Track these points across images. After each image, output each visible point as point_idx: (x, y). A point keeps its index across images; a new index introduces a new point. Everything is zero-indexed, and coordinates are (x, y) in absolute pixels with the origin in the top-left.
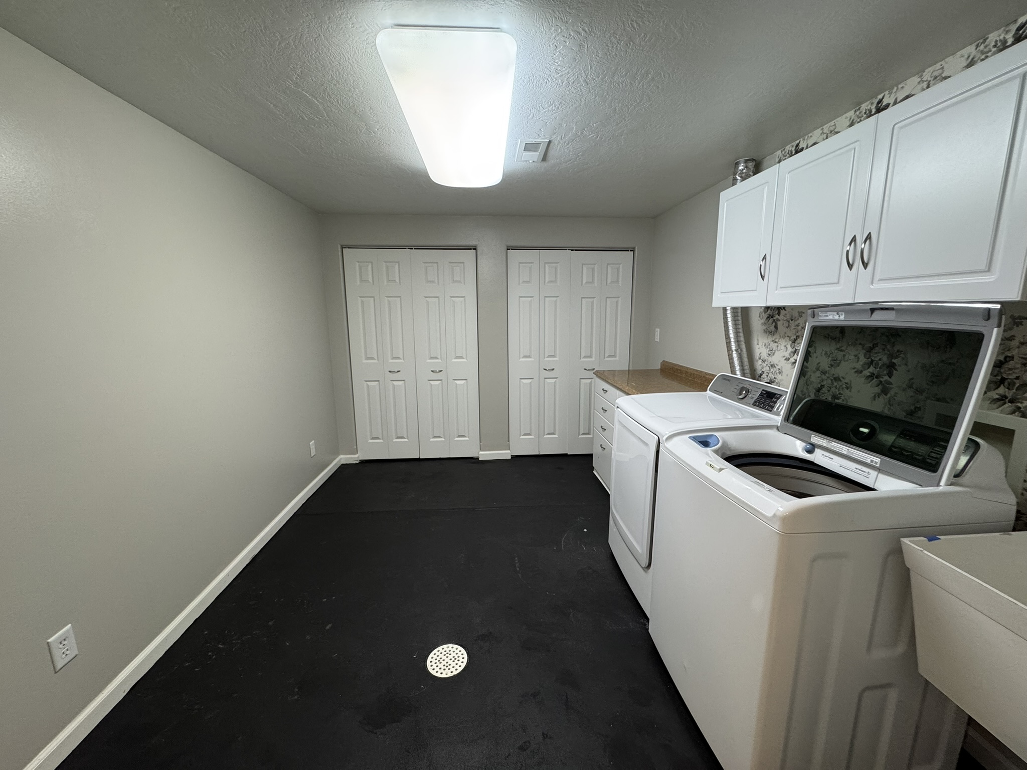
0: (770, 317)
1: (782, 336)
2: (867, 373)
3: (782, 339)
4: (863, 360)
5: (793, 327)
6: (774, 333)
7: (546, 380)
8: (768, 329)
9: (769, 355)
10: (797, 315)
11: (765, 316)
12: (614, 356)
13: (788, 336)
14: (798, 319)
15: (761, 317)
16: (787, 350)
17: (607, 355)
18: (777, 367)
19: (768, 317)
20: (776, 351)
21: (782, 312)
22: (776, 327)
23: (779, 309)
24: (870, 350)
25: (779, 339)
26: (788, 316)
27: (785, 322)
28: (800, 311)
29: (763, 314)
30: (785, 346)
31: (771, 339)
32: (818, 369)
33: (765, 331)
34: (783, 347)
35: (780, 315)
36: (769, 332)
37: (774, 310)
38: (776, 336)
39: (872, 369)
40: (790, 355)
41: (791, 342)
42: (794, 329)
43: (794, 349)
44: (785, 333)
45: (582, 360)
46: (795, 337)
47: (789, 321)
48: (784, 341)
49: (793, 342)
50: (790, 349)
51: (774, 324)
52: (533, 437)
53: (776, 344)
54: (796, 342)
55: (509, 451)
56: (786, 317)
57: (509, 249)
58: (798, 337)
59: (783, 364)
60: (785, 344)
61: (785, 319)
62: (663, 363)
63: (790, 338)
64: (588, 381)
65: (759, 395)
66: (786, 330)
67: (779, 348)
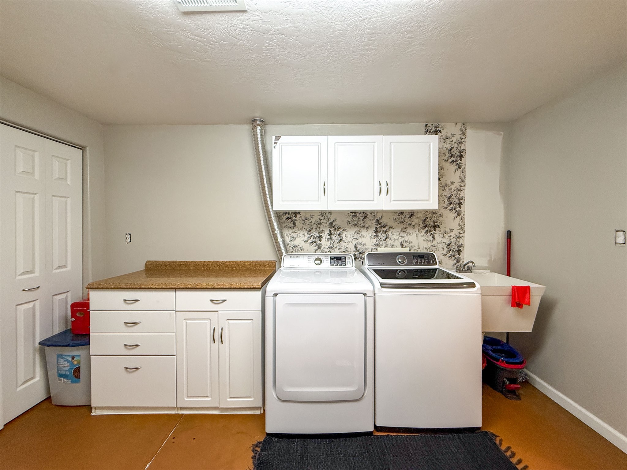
1: (300, 229)
5: (308, 223)
6: (293, 227)
8: (289, 225)
9: (291, 240)
10: (309, 217)
13: (305, 229)
14: (311, 219)
16: (305, 237)
18: (299, 247)
21: (298, 215)
22: (294, 224)
23: (295, 213)
25: (298, 231)
26: (303, 218)
28: (311, 215)
29: (282, 216)
31: (292, 231)
33: (285, 226)
34: (301, 235)
36: (289, 227)
37: (291, 214)
38: (295, 230)
40: (307, 239)
41: (307, 232)
42: (308, 225)
43: (310, 235)
44: (302, 227)
45: (19, 277)
47: (304, 221)
48: (302, 232)
51: (292, 222)
54: (311, 231)
58: (312, 229)
59: (303, 244)
60: (303, 233)
61: (301, 219)
62: (149, 263)
63: (306, 229)
64: (30, 305)
65: (330, 260)
66: (303, 226)
67: (299, 236)
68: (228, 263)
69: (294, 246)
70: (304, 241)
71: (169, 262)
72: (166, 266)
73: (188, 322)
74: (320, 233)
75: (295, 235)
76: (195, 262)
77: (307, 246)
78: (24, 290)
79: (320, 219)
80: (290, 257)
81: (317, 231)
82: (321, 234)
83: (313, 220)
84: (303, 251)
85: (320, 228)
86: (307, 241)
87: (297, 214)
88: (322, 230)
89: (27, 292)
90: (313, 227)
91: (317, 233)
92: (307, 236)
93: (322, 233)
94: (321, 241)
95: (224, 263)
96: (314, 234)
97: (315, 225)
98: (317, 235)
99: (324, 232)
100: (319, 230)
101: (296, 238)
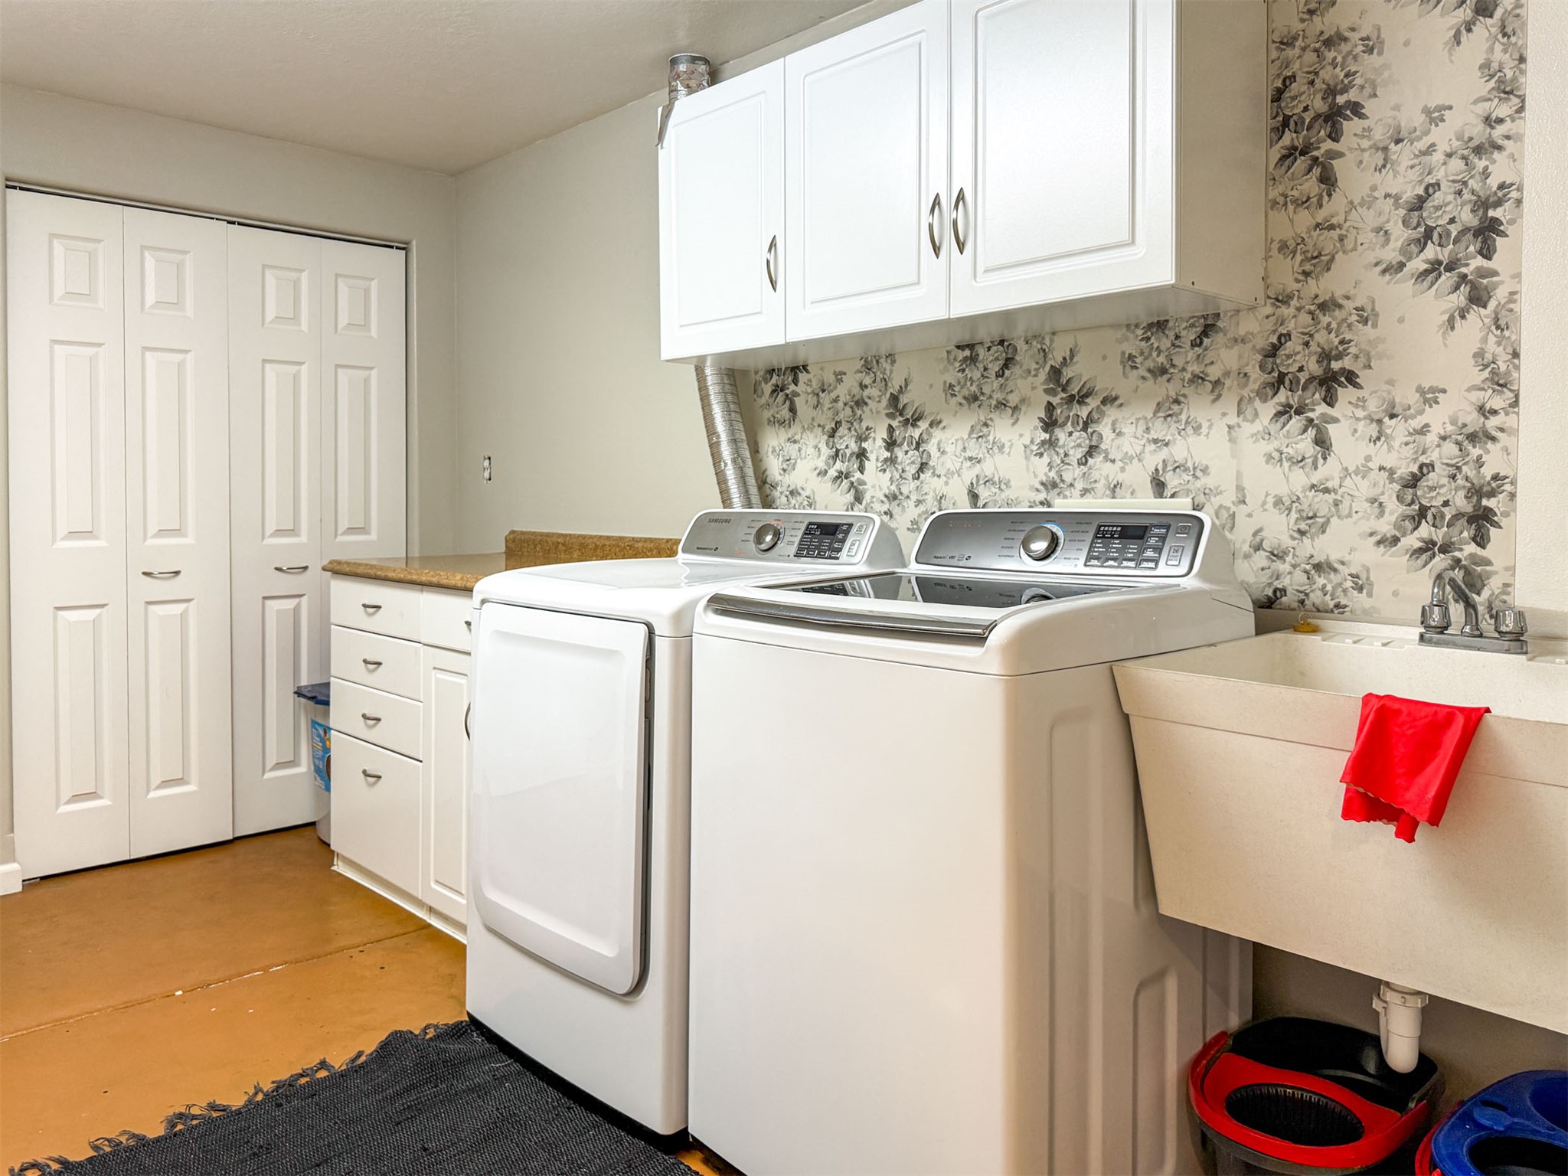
0: (775, 390)
1: (806, 427)
3: (809, 433)
5: (827, 404)
6: (790, 424)
7: (152, 608)
8: (776, 416)
9: (784, 470)
10: (831, 379)
12: (363, 530)
13: (819, 426)
14: (835, 388)
15: (759, 391)
16: (820, 454)
17: (342, 528)
18: (804, 493)
19: (772, 391)
20: (799, 460)
21: (802, 377)
22: (793, 410)
25: (802, 433)
26: (815, 384)
27: (810, 396)
28: (837, 370)
29: (761, 383)
30: (816, 447)
31: (786, 437)
33: (769, 422)
34: (811, 450)
35: (799, 384)
36: (778, 421)
37: (783, 374)
38: (795, 430)
40: (827, 464)
41: (826, 437)
42: (830, 409)
43: (834, 450)
44: (813, 419)
45: (269, 541)
46: (833, 426)
47: (818, 395)
48: (811, 436)
49: (829, 437)
50: (826, 452)
51: (788, 403)
52: (109, 803)
53: (796, 446)
54: (837, 434)
55: (15, 866)
56: (811, 386)
57: (14, 188)
58: (838, 423)
60: (815, 442)
63: (823, 428)
64: (291, 604)
65: (804, 534)
66: (814, 414)
67: (803, 452)
69: (792, 493)
70: (817, 471)
74: (860, 439)
75: (792, 450)
78: (277, 568)
82: (863, 445)
85: (861, 420)
86: (827, 471)
87: (800, 371)
88: (867, 428)
89: (285, 574)
90: (841, 416)
91: (854, 439)
93: (866, 439)
94: (862, 473)
96: (843, 447)
97: (848, 410)
98: (853, 447)
99: (872, 435)
100: (857, 428)
101: (796, 462)
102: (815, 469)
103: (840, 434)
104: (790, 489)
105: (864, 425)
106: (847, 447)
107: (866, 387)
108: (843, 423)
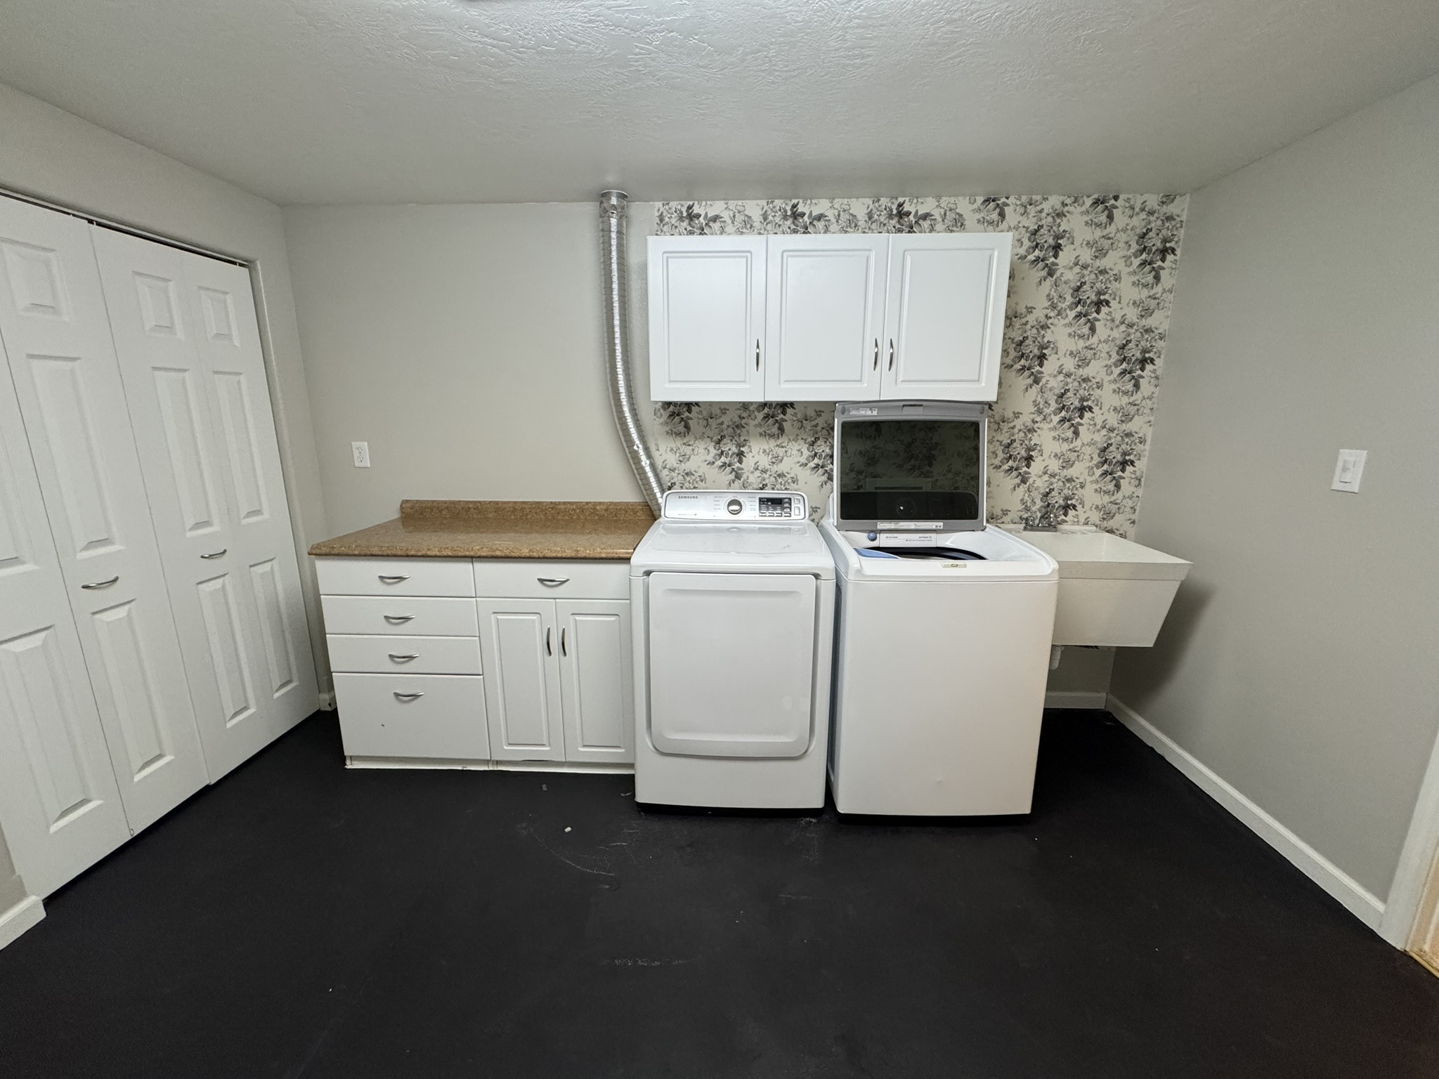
0: (672, 415)
1: (698, 437)
2: (812, 464)
3: (700, 441)
4: (806, 453)
5: (714, 426)
6: (684, 434)
7: (98, 616)
8: (674, 430)
9: (680, 461)
10: (718, 412)
11: (666, 414)
12: (259, 511)
13: (708, 437)
14: (721, 417)
15: (659, 414)
16: (709, 453)
17: (243, 512)
18: (697, 474)
19: (670, 416)
20: (692, 456)
21: (694, 409)
22: (687, 427)
23: (689, 406)
24: (813, 444)
25: (694, 441)
26: (705, 414)
27: (701, 420)
28: (721, 408)
29: (662, 410)
30: (706, 449)
31: (681, 442)
32: (757, 469)
33: (668, 433)
34: (702, 450)
35: (692, 413)
36: (675, 433)
37: (680, 406)
38: (689, 438)
39: (816, 460)
40: (714, 458)
41: (713, 444)
42: (716, 428)
43: (720, 451)
44: (704, 433)
45: (190, 534)
46: (719, 438)
47: (707, 420)
48: (702, 443)
49: (716, 444)
51: (683, 423)
53: (691, 448)
54: (722, 443)
58: (723, 437)
59: (704, 469)
60: (706, 446)
61: (700, 416)
62: (408, 505)
63: (712, 438)
64: (217, 584)
65: (760, 504)
66: (704, 430)
67: (696, 452)
68: (562, 507)
69: (687, 474)
70: (707, 462)
71: (445, 502)
72: (441, 511)
73: (499, 617)
74: (739, 446)
75: (688, 450)
76: (497, 503)
77: (712, 473)
78: (202, 557)
79: (740, 417)
80: (679, 497)
81: (734, 442)
82: (741, 449)
83: (726, 419)
84: (705, 483)
85: (740, 435)
86: (714, 463)
87: (693, 405)
88: (745, 440)
89: (207, 560)
90: (725, 432)
91: (734, 446)
92: (713, 452)
93: (744, 446)
94: (741, 464)
95: (554, 505)
96: (727, 449)
97: (730, 430)
98: (734, 449)
99: (748, 444)
100: (737, 439)
101: (690, 457)
102: (705, 461)
103: (724, 442)
104: (686, 472)
105: (742, 439)
106: (730, 449)
107: (744, 418)
108: (727, 436)
